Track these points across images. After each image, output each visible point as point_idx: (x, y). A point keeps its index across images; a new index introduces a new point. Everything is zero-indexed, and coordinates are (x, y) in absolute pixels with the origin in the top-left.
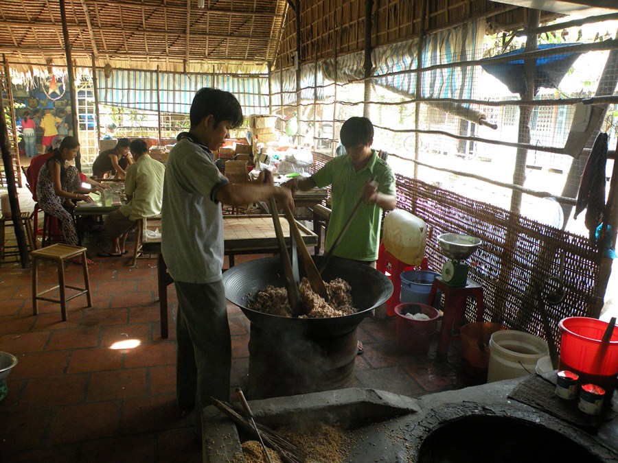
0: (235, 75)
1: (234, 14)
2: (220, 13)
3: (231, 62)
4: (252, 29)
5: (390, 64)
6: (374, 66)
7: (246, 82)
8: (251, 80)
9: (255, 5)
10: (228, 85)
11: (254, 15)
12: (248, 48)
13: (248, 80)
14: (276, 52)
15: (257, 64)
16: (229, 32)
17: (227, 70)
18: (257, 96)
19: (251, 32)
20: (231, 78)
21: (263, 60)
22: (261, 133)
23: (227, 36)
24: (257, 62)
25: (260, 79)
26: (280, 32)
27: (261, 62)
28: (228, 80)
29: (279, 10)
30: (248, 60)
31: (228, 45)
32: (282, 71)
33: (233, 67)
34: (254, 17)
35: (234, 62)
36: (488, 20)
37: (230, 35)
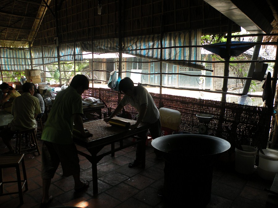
0: (10, 49)
1: (13, 15)
2: (5, 14)
3: (8, 41)
4: (23, 24)
5: (138, 45)
6: (123, 45)
7: (17, 52)
8: (20, 51)
9: (26, 12)
10: (7, 54)
11: (24, 17)
12: (19, 34)
13: (18, 51)
14: (34, 37)
15: (22, 43)
16: (9, 25)
17: (4, 46)
18: (24, 60)
19: (22, 26)
20: (8, 51)
21: (26, 41)
22: (34, 78)
23: (8, 27)
24: (22, 42)
25: (25, 51)
26: (38, 27)
27: (24, 42)
28: (7, 51)
29: (39, 16)
30: (18, 40)
31: (7, 32)
32: (42, 47)
33: (8, 44)
34: (24, 18)
35: (9, 41)
36: (202, 30)
37: (9, 27)
